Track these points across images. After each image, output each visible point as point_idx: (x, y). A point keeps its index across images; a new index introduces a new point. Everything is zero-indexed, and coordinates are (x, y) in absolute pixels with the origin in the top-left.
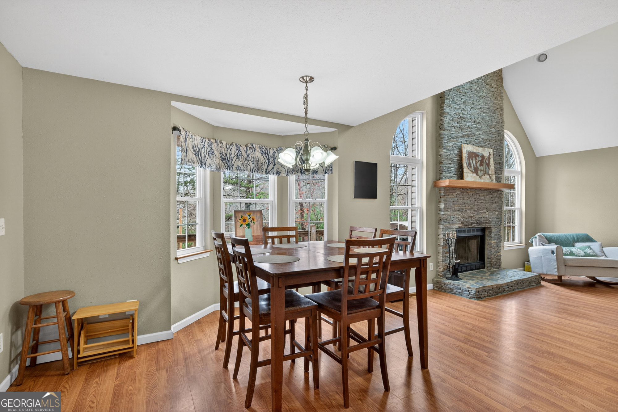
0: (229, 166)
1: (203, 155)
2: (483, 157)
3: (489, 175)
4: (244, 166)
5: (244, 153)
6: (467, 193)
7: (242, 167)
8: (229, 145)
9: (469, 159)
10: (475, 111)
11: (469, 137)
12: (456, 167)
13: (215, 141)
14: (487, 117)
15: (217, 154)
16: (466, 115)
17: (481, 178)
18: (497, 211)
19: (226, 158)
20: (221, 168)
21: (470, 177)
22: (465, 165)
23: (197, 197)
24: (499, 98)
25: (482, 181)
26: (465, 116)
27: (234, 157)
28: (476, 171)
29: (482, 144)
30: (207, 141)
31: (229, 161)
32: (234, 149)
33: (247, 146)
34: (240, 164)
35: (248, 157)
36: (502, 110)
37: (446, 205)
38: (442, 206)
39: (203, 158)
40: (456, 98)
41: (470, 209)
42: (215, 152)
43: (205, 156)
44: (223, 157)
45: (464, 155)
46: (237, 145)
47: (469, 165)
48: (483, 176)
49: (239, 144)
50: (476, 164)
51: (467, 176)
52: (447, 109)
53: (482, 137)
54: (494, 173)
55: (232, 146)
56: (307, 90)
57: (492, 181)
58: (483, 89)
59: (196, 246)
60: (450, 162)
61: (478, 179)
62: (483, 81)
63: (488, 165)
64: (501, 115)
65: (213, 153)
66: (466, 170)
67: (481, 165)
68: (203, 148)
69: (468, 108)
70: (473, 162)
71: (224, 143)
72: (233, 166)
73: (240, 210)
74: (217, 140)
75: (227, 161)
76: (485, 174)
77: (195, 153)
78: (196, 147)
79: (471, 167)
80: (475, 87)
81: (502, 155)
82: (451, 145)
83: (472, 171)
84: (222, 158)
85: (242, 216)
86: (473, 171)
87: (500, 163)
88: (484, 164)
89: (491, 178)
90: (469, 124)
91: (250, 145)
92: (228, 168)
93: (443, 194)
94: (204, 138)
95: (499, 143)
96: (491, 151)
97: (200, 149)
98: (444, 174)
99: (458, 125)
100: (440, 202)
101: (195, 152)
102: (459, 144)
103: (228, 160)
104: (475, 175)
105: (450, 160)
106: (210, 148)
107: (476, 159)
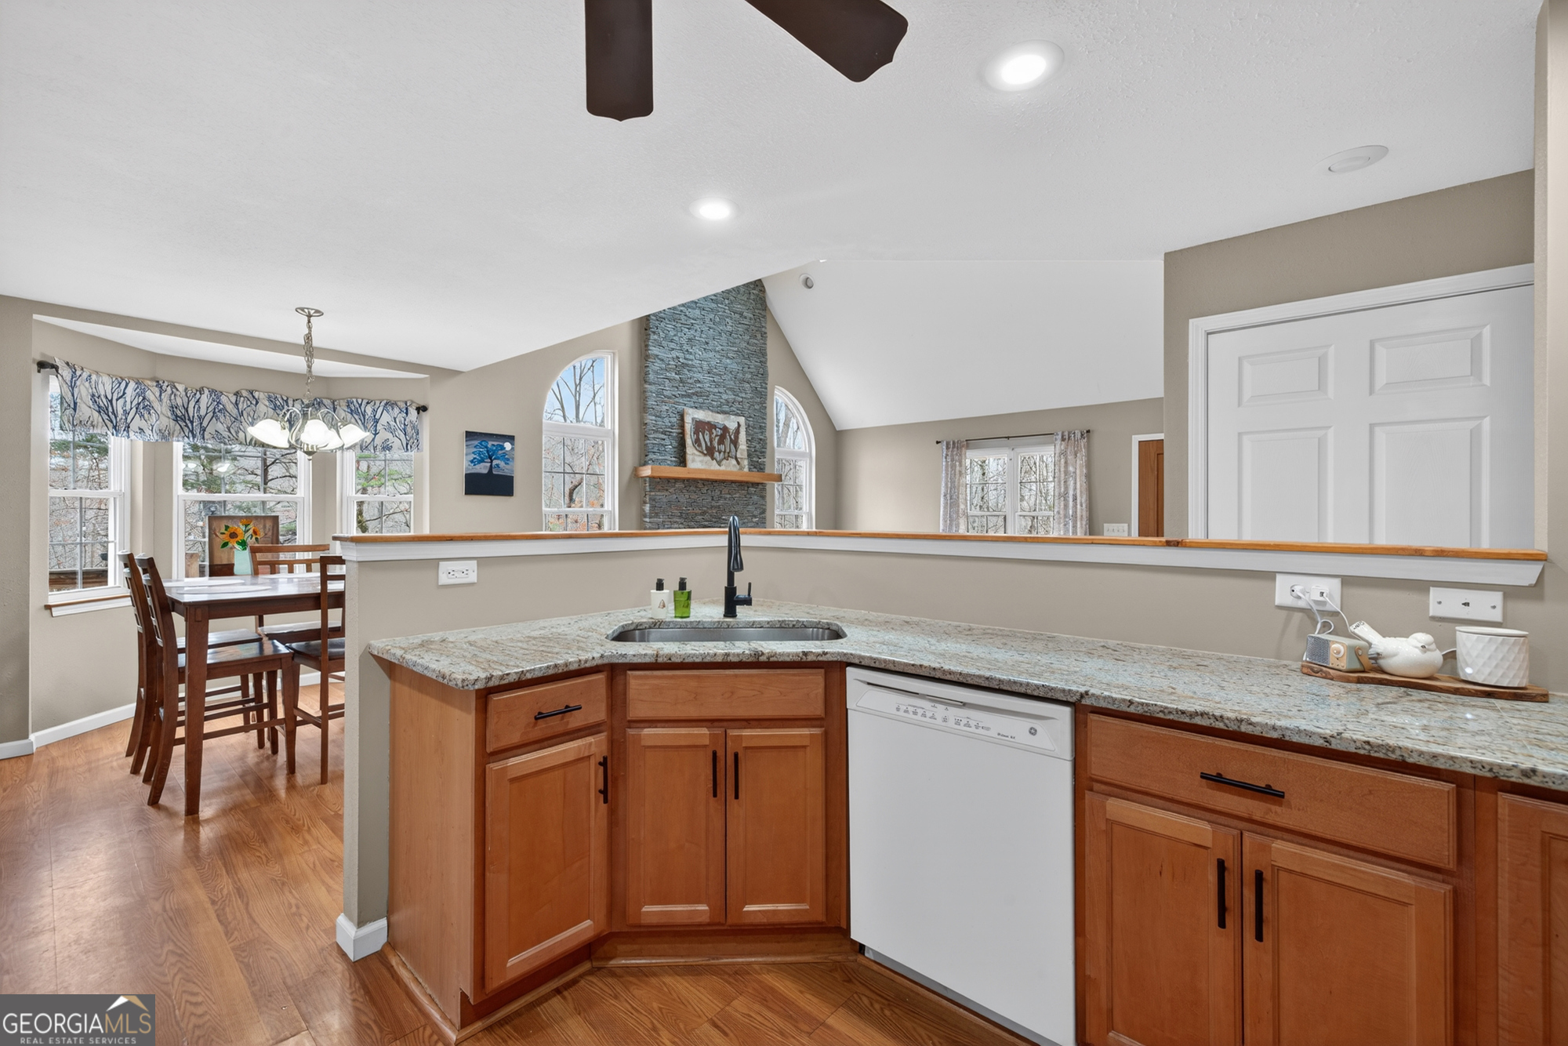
0: (192, 432)
1: (120, 412)
2: (725, 429)
3: (736, 459)
4: (231, 433)
5: (230, 407)
6: (696, 487)
7: (226, 434)
8: (194, 391)
9: (696, 432)
10: (711, 354)
11: (699, 398)
12: (675, 444)
13: (155, 384)
14: (734, 366)
15: (162, 408)
16: (692, 360)
17: (719, 463)
18: (755, 517)
19: (184, 416)
20: (173, 434)
21: (698, 463)
22: (689, 442)
23: (112, 490)
24: (759, 336)
25: (723, 468)
26: (690, 362)
27: (207, 414)
28: (710, 452)
29: (726, 408)
30: (132, 385)
31: (192, 422)
32: (205, 399)
33: (237, 394)
34: (221, 427)
35: (242, 414)
36: (764, 355)
37: (653, 507)
38: (647, 508)
39: (120, 416)
40: (672, 333)
41: (704, 513)
42: (156, 405)
43: (126, 413)
44: (179, 414)
45: (689, 427)
46: (212, 391)
47: (697, 442)
48: (724, 462)
49: (218, 388)
50: (711, 441)
51: (693, 461)
52: (654, 350)
53: (724, 396)
54: (745, 454)
55: (201, 394)
56: (310, 328)
57: (741, 468)
58: (727, 320)
59: (107, 585)
60: (663, 436)
61: (714, 466)
62: (727, 308)
63: (735, 443)
64: (763, 363)
65: (149, 408)
66: (690, 450)
67: (721, 442)
68: (121, 397)
69: (696, 350)
70: (705, 438)
71: (181, 388)
72: (204, 430)
73: (223, 514)
74: (161, 382)
75: (188, 422)
76: (729, 456)
77: (97, 409)
78: (102, 397)
79: (700, 445)
80: (712, 316)
81: (765, 427)
82: (665, 408)
83: (702, 453)
84: (177, 416)
85: (227, 527)
86: (705, 452)
87: (761, 439)
88: (728, 441)
89: (738, 463)
90: (699, 376)
91: (245, 393)
92: (190, 435)
93: (648, 489)
94: (123, 380)
95: (757, 407)
96: (742, 420)
97: (111, 401)
98: (651, 456)
99: (677, 377)
100: (645, 503)
101: (99, 407)
102: (680, 407)
103: (189, 419)
104: (708, 458)
105: (664, 433)
106: (141, 398)
107: (712, 433)
